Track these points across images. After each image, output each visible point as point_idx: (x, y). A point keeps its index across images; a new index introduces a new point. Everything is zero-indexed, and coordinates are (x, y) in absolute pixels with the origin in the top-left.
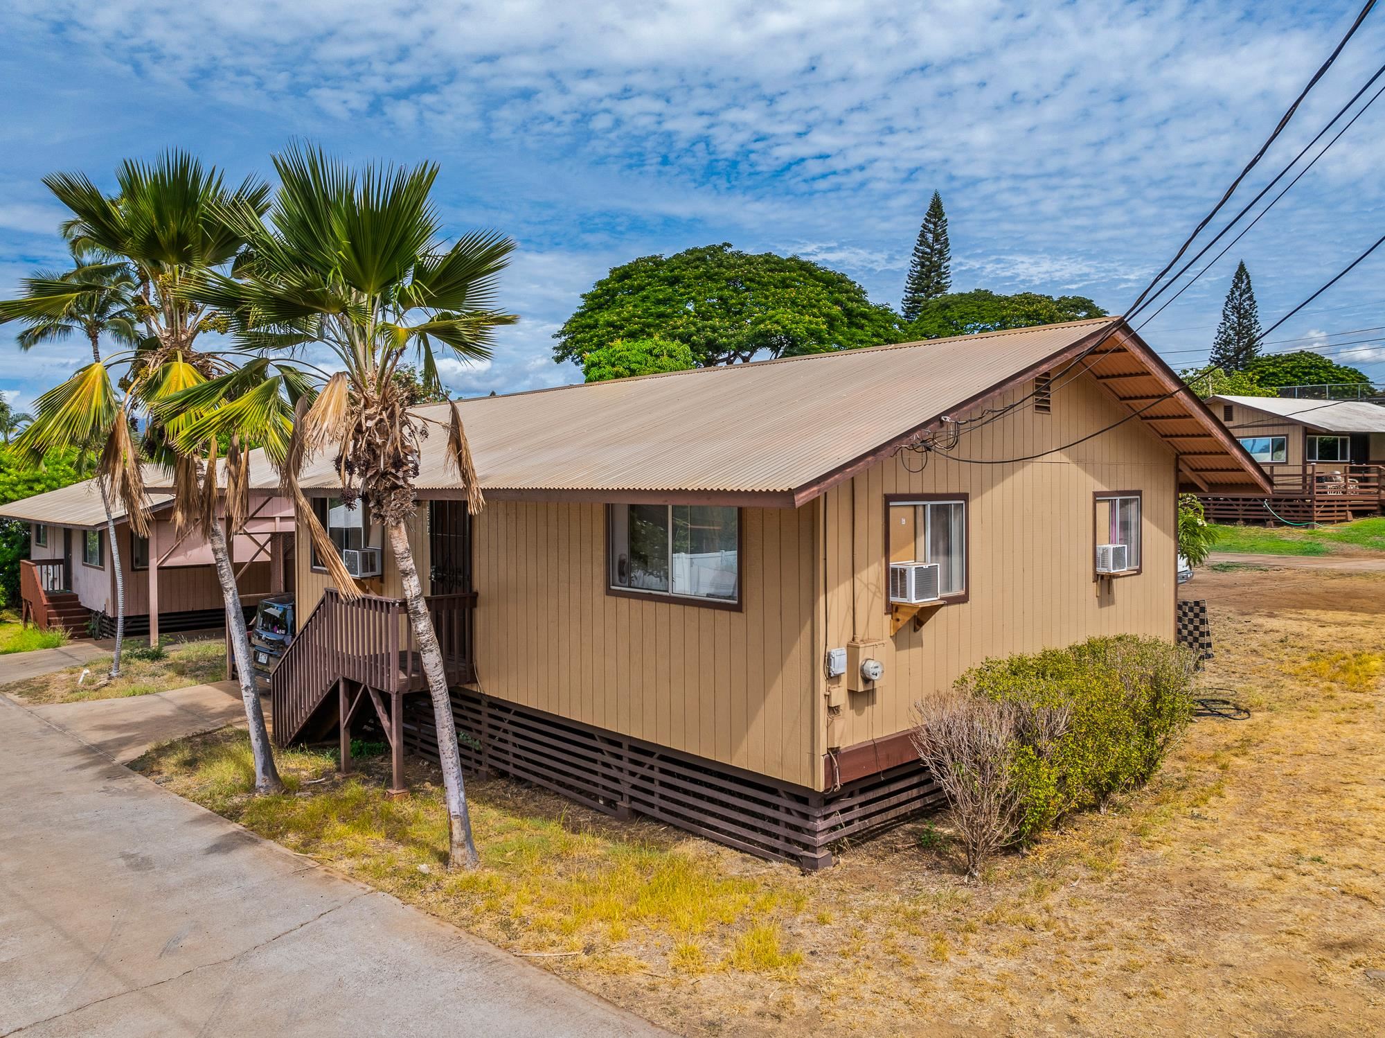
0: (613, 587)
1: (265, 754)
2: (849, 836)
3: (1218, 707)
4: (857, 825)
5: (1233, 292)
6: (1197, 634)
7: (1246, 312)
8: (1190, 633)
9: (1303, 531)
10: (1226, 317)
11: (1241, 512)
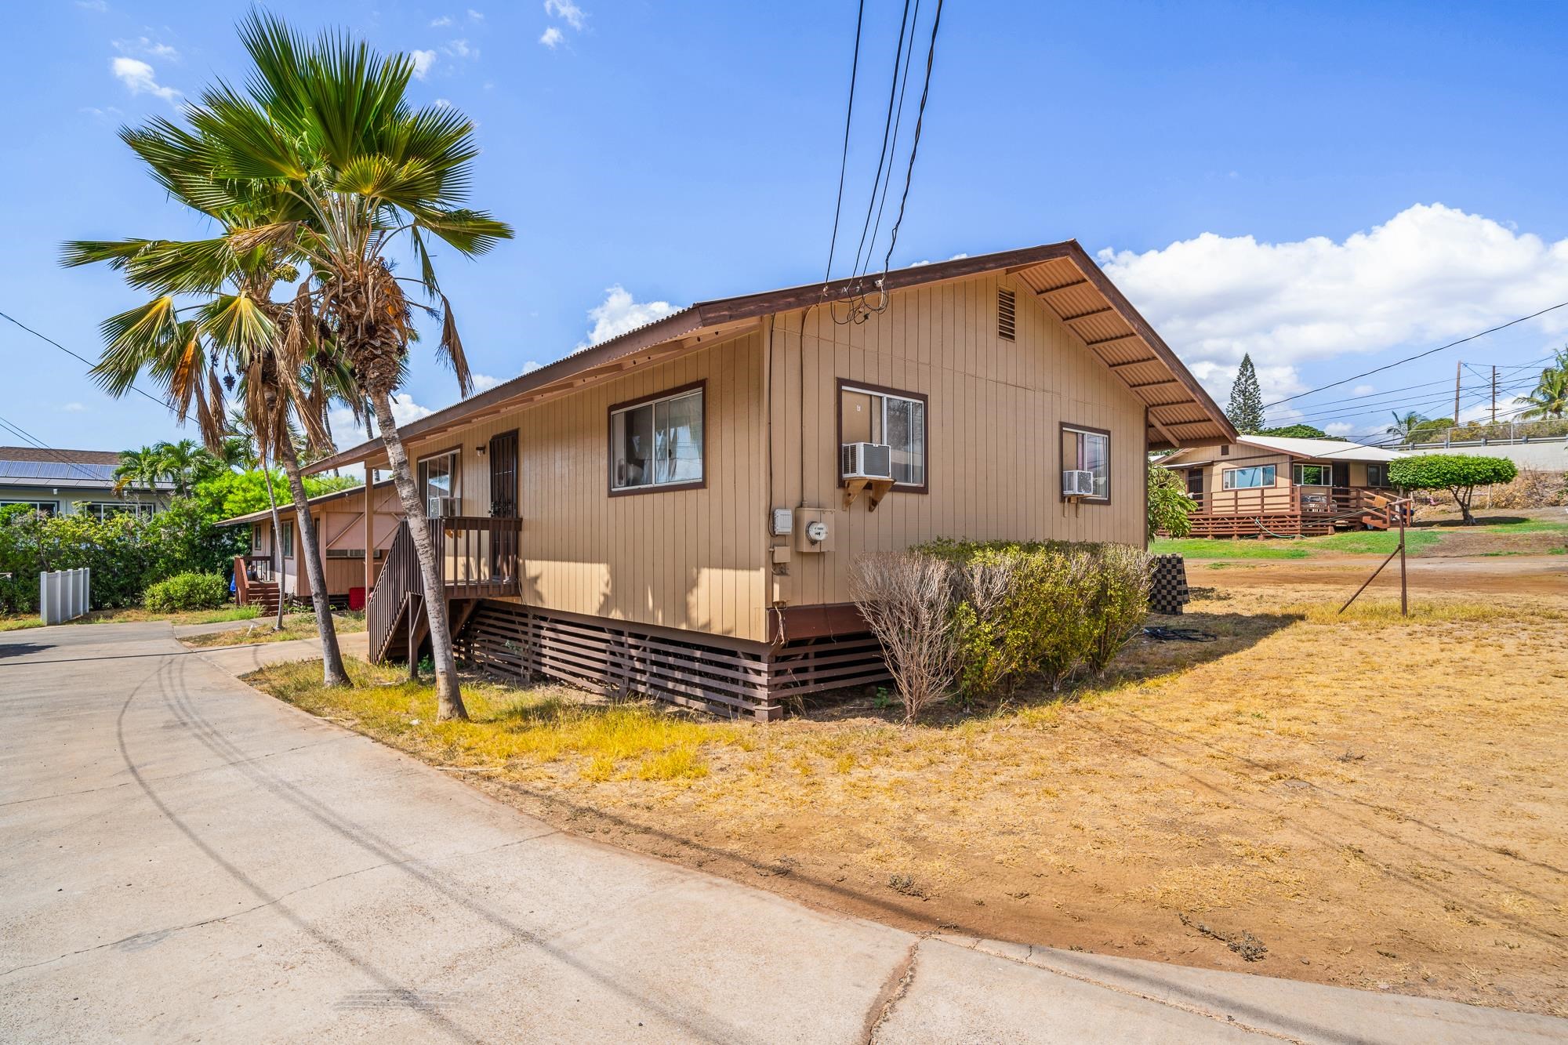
0: (613, 490)
1: (332, 653)
2: (804, 695)
3: (1188, 634)
4: (811, 688)
5: (1239, 379)
6: (1174, 582)
7: (1251, 394)
8: (1169, 582)
9: (1290, 541)
10: (1233, 398)
11: (1235, 528)
